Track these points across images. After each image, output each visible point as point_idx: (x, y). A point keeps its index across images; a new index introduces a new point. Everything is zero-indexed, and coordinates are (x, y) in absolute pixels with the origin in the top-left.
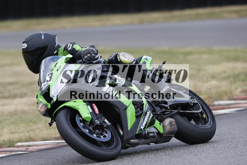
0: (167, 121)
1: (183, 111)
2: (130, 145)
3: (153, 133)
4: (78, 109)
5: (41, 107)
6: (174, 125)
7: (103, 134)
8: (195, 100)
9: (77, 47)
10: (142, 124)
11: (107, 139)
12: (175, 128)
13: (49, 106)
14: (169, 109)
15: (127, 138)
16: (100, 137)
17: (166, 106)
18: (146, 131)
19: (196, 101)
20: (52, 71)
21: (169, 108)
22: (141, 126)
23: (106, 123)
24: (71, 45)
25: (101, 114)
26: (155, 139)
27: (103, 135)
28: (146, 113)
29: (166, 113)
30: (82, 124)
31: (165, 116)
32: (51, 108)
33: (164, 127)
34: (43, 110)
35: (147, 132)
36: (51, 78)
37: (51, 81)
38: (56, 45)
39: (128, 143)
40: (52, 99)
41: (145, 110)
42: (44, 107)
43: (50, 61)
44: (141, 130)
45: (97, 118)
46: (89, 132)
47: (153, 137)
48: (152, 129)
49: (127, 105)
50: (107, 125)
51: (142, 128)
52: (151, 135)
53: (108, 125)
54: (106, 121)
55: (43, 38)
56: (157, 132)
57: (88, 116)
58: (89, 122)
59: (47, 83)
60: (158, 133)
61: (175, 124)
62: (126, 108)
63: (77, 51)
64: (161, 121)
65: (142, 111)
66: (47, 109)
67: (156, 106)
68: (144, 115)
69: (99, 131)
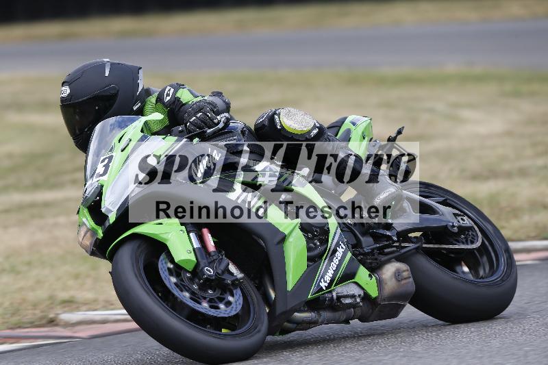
0: (390, 270)
1: (436, 246)
2: (295, 325)
3: (353, 296)
4: (166, 240)
5: (85, 236)
6: (405, 279)
7: (224, 299)
8: (465, 218)
9: (185, 96)
10: (323, 277)
11: (234, 309)
12: (409, 285)
13: (100, 234)
14: (394, 242)
15: (284, 309)
16: (218, 308)
17: (388, 233)
18: (334, 294)
19: (467, 222)
20: (111, 151)
21: (395, 239)
22: (320, 281)
23: (232, 274)
24: (172, 90)
25: (220, 252)
26: (359, 311)
27: (224, 302)
28: (335, 251)
29: (386, 250)
30: (174, 280)
31: (384, 258)
32: (103, 238)
33: (380, 283)
34: (88, 242)
35: (335, 297)
36: (107, 167)
37: (107, 175)
38: (139, 90)
39: (289, 321)
40: (106, 217)
41: (332, 243)
42: (89, 234)
43: (114, 129)
44: (321, 289)
45: (210, 263)
46: (191, 298)
47: (353, 306)
48: (349, 289)
49: (286, 233)
50: (234, 278)
51: (323, 285)
52: (348, 301)
53: (237, 280)
54: (232, 268)
55: (107, 74)
56: (362, 295)
57: (189, 258)
58: (189, 272)
59: (98, 179)
60: (366, 297)
61: (411, 275)
62: (283, 238)
63: (184, 104)
64: (374, 269)
65: (325, 246)
66: (96, 241)
67: (364, 234)
68: (329, 255)
69: (214, 291)
